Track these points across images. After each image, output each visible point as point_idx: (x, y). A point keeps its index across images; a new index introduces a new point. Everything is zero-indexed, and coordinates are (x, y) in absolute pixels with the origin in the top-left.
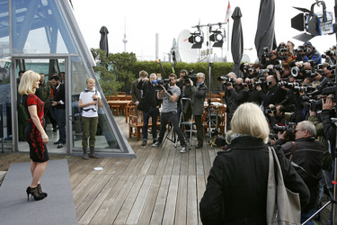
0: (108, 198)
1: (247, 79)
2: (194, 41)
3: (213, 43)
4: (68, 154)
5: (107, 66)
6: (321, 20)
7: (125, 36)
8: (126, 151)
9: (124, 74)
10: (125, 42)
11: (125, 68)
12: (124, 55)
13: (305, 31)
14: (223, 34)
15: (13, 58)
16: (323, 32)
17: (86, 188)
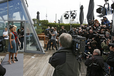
0: (34, 67)
1: (83, 30)
2: (66, 17)
3: (72, 17)
4: (24, 52)
5: (39, 24)
6: (107, 10)
7: (47, 14)
8: (42, 52)
9: (44, 27)
10: (47, 16)
11: (45, 25)
12: (44, 21)
13: (101, 14)
14: (75, 14)
15: (9, 21)
16: (107, 14)
17: (28, 63)
